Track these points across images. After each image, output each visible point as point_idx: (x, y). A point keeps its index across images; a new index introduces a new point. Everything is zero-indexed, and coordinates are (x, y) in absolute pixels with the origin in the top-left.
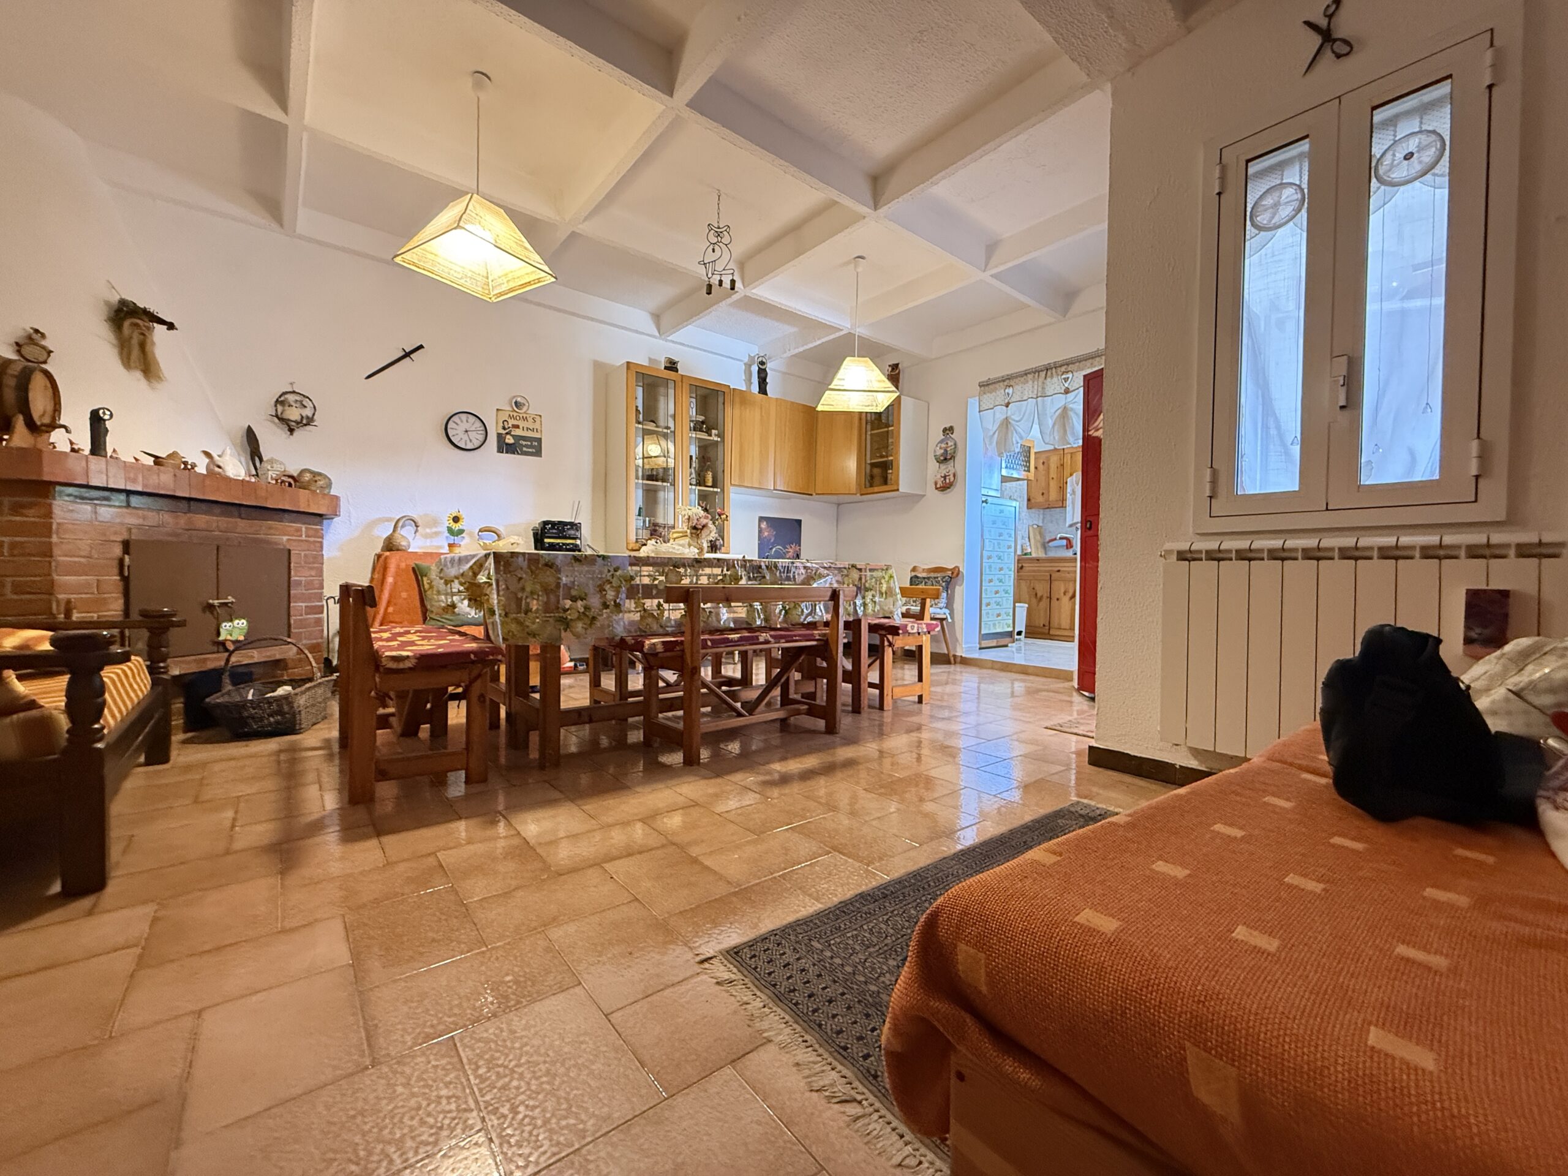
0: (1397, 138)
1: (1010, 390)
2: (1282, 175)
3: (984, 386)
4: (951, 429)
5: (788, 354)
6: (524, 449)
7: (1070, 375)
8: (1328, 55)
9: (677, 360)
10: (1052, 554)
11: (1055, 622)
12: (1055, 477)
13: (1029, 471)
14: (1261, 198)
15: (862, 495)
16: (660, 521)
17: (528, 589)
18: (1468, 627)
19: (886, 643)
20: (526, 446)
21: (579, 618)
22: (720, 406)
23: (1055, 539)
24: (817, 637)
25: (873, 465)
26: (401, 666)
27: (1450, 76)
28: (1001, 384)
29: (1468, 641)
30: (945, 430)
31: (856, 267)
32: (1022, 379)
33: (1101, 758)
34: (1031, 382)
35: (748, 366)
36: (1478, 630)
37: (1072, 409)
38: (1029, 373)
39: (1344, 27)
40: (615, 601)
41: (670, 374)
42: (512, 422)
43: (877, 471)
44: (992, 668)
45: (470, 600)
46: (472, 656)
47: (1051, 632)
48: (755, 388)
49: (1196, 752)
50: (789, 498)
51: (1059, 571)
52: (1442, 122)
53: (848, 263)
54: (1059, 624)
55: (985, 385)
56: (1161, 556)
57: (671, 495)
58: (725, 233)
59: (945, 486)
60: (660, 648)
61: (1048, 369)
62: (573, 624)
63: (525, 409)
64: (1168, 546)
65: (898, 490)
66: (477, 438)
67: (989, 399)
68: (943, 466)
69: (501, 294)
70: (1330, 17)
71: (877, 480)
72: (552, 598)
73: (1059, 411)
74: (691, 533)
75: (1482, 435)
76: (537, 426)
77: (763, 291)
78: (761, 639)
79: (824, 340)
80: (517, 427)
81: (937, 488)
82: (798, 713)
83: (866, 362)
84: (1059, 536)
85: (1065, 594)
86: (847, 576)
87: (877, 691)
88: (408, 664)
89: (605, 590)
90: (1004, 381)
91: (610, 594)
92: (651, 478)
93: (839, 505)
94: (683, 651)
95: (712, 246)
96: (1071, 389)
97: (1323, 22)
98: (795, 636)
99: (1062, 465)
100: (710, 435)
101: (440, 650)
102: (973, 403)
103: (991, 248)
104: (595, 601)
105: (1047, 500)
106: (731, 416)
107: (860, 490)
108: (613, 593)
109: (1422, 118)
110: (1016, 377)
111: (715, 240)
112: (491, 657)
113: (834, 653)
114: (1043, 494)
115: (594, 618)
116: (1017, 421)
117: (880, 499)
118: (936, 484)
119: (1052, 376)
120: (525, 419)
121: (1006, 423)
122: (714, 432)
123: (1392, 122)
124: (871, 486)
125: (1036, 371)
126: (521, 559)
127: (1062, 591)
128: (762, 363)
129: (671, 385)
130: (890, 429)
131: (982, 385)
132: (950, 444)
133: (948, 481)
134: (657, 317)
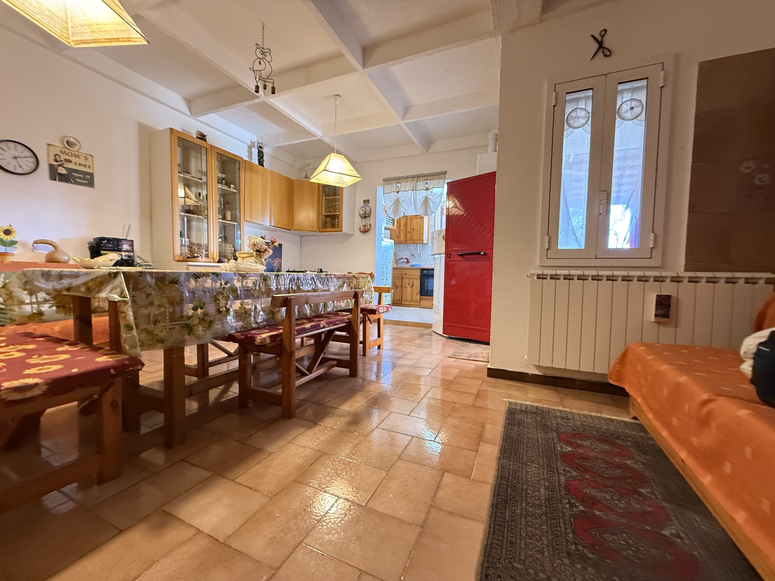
1: (399, 185)
3: (385, 180)
4: (368, 201)
5: (278, 145)
6: (78, 180)
7: (428, 182)
8: (600, 54)
9: (205, 134)
10: (400, 265)
11: (404, 298)
12: (403, 229)
13: (394, 225)
15: (320, 232)
17: (156, 303)
18: (656, 310)
19: (367, 319)
20: (78, 178)
21: (199, 323)
22: (237, 170)
23: (402, 258)
25: (327, 216)
26: (29, 395)
27: (646, 78)
28: (395, 181)
29: (656, 316)
30: (364, 201)
31: (335, 100)
32: (405, 180)
33: (494, 373)
34: (410, 182)
35: (250, 148)
36: (660, 311)
37: (429, 198)
38: (409, 178)
39: (607, 44)
40: (226, 308)
41: (200, 142)
42: (63, 157)
43: (329, 219)
45: (58, 307)
46: (112, 371)
47: (403, 303)
48: (255, 161)
50: (275, 231)
51: (406, 274)
53: (329, 97)
54: (406, 299)
55: (387, 181)
56: (528, 276)
59: (365, 231)
60: (268, 341)
61: (418, 177)
62: (195, 328)
63: (76, 148)
65: (342, 231)
66: (27, 164)
67: (388, 188)
68: (364, 220)
69: (83, 42)
70: (602, 36)
71: (328, 225)
72: (177, 308)
73: (424, 198)
74: (257, 254)
75: (654, 231)
76: (89, 163)
79: (303, 140)
80: (70, 161)
81: (361, 232)
84: (404, 257)
85: (409, 284)
86: (352, 282)
87: (362, 346)
88: (36, 392)
89: (219, 300)
90: (396, 180)
91: (222, 302)
92: (188, 211)
93: (301, 236)
94: (281, 340)
96: (429, 188)
97: (600, 39)
98: (337, 321)
99: (406, 224)
100: (230, 188)
101: (75, 370)
102: (380, 190)
103: (407, 109)
104: (211, 309)
105: (400, 240)
106: (244, 177)
107: (319, 229)
108: (224, 302)
109: (632, 93)
110: (403, 179)
111: (261, 56)
112: (131, 369)
113: (355, 329)
114: (397, 237)
115: (211, 322)
116: (403, 201)
117: (329, 236)
118: (360, 229)
119: (420, 181)
120: (77, 156)
121: (397, 201)
122: (232, 186)
123: (625, 92)
124: (325, 228)
125: (413, 177)
127: (407, 283)
128: (261, 147)
129: (204, 150)
130: (338, 197)
131: (384, 180)
132: (367, 209)
133: (366, 228)
134: (189, 101)
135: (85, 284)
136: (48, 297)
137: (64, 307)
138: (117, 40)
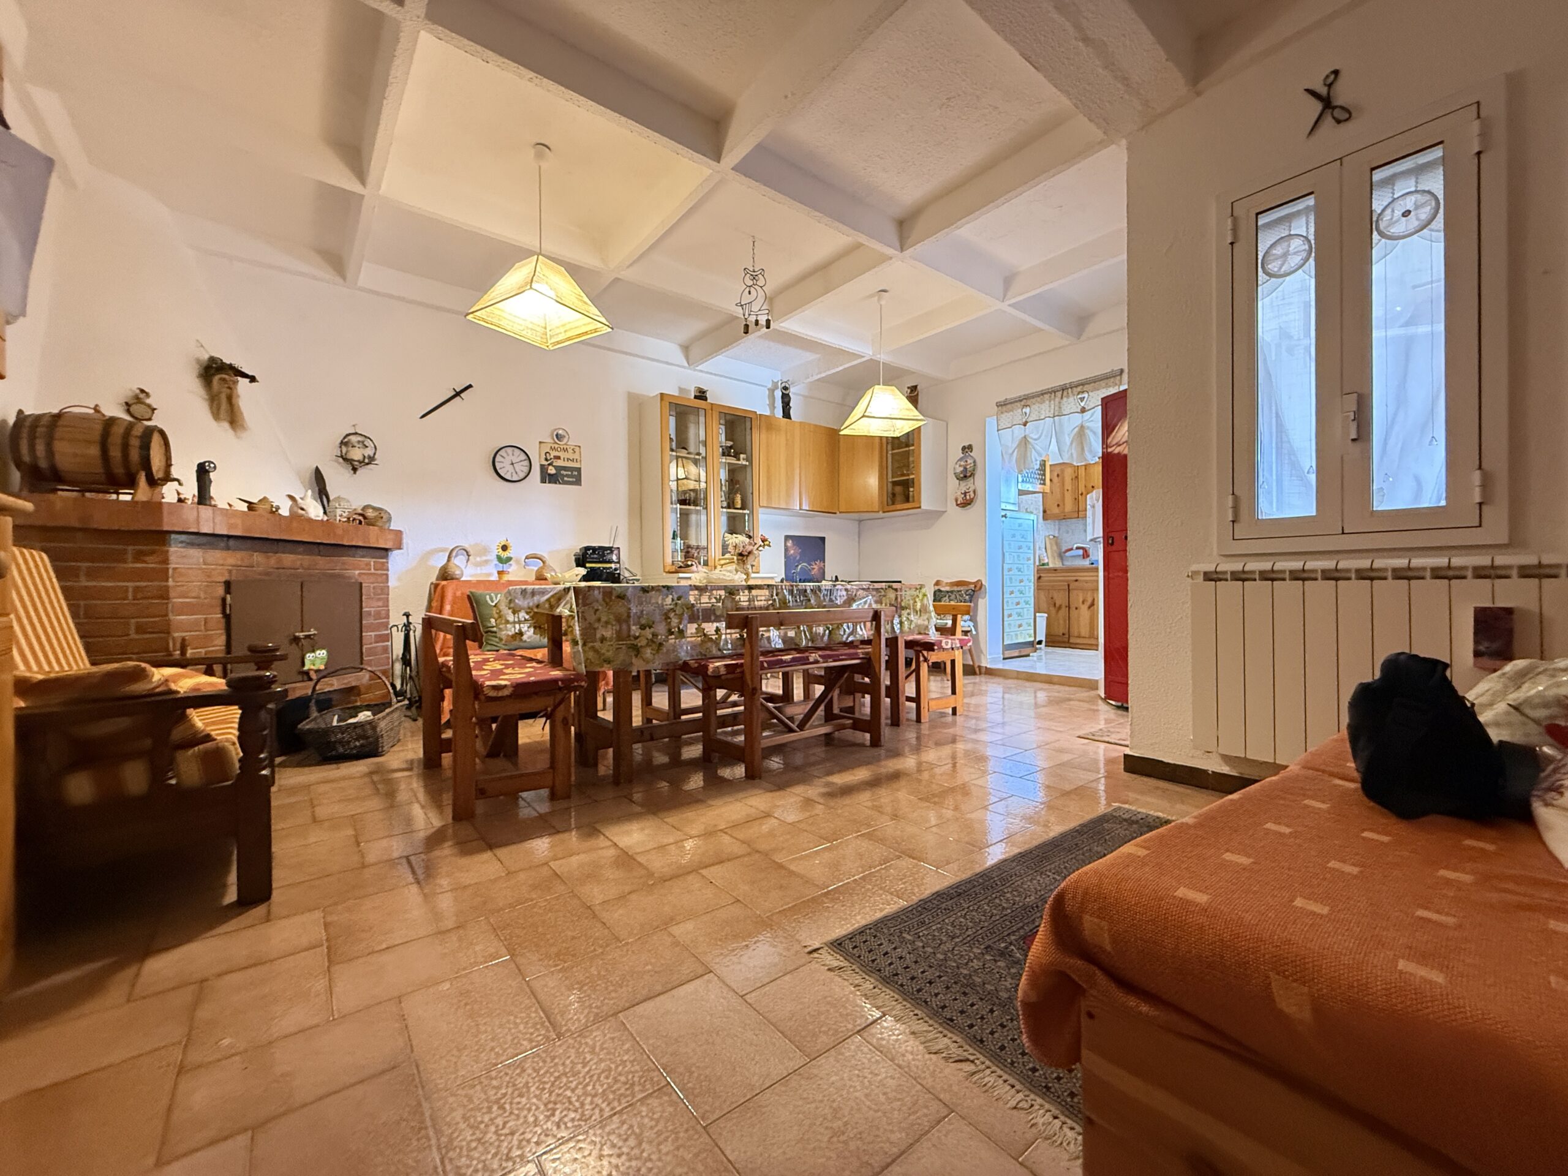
0: (1395, 196)
1: (1027, 410)
2: (1290, 227)
3: (1001, 405)
4: (970, 447)
5: (811, 379)
6: (566, 479)
7: (1086, 395)
8: (1328, 121)
9: (705, 389)
10: (1069, 563)
11: (1075, 631)
12: (1070, 488)
13: (1044, 484)
14: (1273, 246)
15: (884, 512)
16: (693, 542)
17: (604, 619)
18: (1477, 642)
19: (922, 659)
20: (567, 476)
21: (647, 645)
22: (748, 431)
23: (1072, 549)
24: (861, 656)
25: (895, 483)
26: (500, 694)
27: (1441, 142)
28: (1018, 404)
29: (1477, 654)
30: (964, 448)
31: (879, 300)
32: (1039, 399)
33: (1136, 766)
34: (1047, 402)
35: (772, 391)
36: (1486, 644)
37: (1088, 428)
38: (1045, 393)
39: (1343, 95)
40: (679, 628)
41: (699, 403)
42: (553, 454)
43: (898, 489)
44: (1017, 678)
45: (535, 627)
46: (560, 683)
47: (1071, 641)
48: (779, 412)
49: (1227, 759)
50: (814, 516)
51: (1076, 581)
52: (1435, 183)
53: (871, 296)
54: (1079, 632)
55: (1003, 405)
56: (1188, 576)
57: (703, 518)
58: (760, 276)
59: (966, 503)
60: (723, 671)
61: (1064, 390)
62: (643, 650)
63: (565, 440)
64: (1195, 567)
65: (920, 507)
66: (522, 469)
67: (1006, 418)
68: (963, 484)
69: (558, 343)
70: (1330, 86)
71: (899, 498)
72: (624, 627)
73: (1076, 429)
74: (738, 560)
75: (1484, 465)
76: (576, 456)
77: (791, 325)
78: (811, 660)
79: (846, 366)
80: (558, 458)
81: (957, 505)
82: (843, 727)
83: (893, 390)
84: (1075, 546)
85: (1083, 602)
86: (884, 596)
87: (914, 705)
88: (506, 692)
89: (669, 618)
90: (1021, 401)
91: (675, 621)
92: (683, 502)
93: (860, 521)
94: (743, 672)
95: (748, 289)
96: (1087, 408)
97: (1323, 91)
98: (842, 655)
99: (1077, 477)
100: (739, 460)
101: (532, 679)
102: (991, 423)
103: (1008, 281)
104: (661, 628)
105: (1063, 512)
106: (758, 440)
107: (883, 508)
108: (677, 621)
109: (1417, 178)
110: (1033, 397)
111: (750, 283)
112: (576, 684)
113: (877, 671)
114: (1058, 505)
115: (661, 644)
116: (1036, 440)
117: (901, 516)
118: (956, 500)
119: (1068, 397)
120: (566, 450)
121: (1025, 440)
122: (742, 456)
123: (1390, 181)
124: (893, 504)
125: (1053, 392)
126: (596, 592)
127: (1081, 600)
128: (785, 388)
129: (702, 412)
130: (911, 448)
131: (999, 405)
132: (969, 461)
133: (968, 497)
134: (686, 349)
135: (548, 600)
136: (527, 617)
137: (540, 627)
138: (586, 333)
